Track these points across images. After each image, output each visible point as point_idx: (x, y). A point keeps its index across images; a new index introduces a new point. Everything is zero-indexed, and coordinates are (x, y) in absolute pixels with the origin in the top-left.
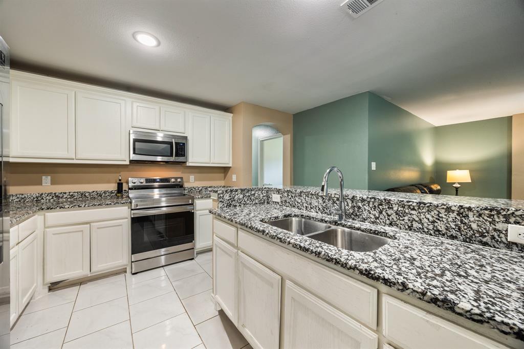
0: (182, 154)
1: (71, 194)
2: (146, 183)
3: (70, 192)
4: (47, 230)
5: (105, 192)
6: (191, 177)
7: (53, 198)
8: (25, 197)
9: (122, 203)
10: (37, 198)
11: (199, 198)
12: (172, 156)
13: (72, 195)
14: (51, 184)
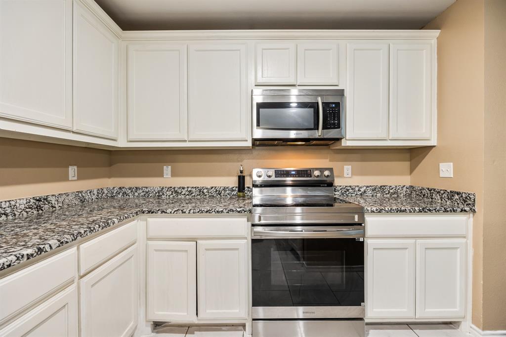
0: (334, 124)
1: (189, 189)
2: (276, 177)
3: (188, 187)
4: (150, 243)
5: (224, 189)
6: (346, 167)
7: (172, 194)
8: (149, 191)
9: (239, 212)
10: (159, 193)
11: (372, 212)
12: (318, 129)
13: (190, 191)
14: (171, 176)
